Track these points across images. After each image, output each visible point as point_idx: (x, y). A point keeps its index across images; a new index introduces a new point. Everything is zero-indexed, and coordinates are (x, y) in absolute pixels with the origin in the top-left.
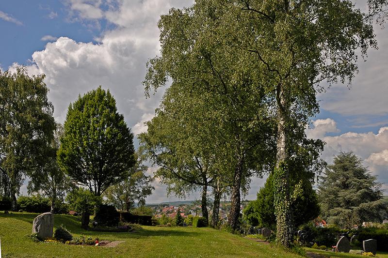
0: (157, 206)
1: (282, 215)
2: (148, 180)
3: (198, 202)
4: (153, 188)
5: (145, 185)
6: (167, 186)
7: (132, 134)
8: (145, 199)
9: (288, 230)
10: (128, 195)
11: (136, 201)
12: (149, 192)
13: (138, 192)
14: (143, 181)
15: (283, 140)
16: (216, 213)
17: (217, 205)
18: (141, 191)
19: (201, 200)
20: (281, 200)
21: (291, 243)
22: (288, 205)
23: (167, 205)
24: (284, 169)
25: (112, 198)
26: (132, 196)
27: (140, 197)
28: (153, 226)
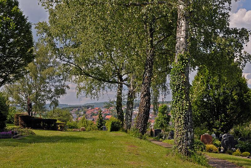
0: (80, 107)
1: (180, 118)
2: (61, 78)
3: (112, 102)
4: (68, 87)
5: (57, 84)
6: (76, 85)
7: (29, 23)
8: (59, 99)
9: (187, 135)
10: (37, 95)
11: (48, 102)
12: (63, 92)
13: (50, 91)
14: (56, 78)
15: (183, 28)
16: (129, 115)
17: (131, 106)
18: (53, 90)
19: (116, 100)
20: (179, 100)
21: (190, 150)
22: (187, 106)
23: (91, 106)
24: (183, 63)
25: (19, 99)
26: (43, 96)
27: (52, 97)
28: (59, 130)
